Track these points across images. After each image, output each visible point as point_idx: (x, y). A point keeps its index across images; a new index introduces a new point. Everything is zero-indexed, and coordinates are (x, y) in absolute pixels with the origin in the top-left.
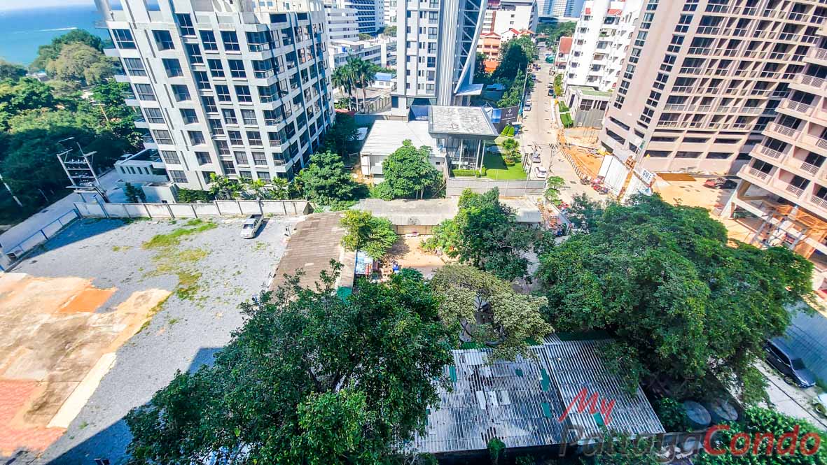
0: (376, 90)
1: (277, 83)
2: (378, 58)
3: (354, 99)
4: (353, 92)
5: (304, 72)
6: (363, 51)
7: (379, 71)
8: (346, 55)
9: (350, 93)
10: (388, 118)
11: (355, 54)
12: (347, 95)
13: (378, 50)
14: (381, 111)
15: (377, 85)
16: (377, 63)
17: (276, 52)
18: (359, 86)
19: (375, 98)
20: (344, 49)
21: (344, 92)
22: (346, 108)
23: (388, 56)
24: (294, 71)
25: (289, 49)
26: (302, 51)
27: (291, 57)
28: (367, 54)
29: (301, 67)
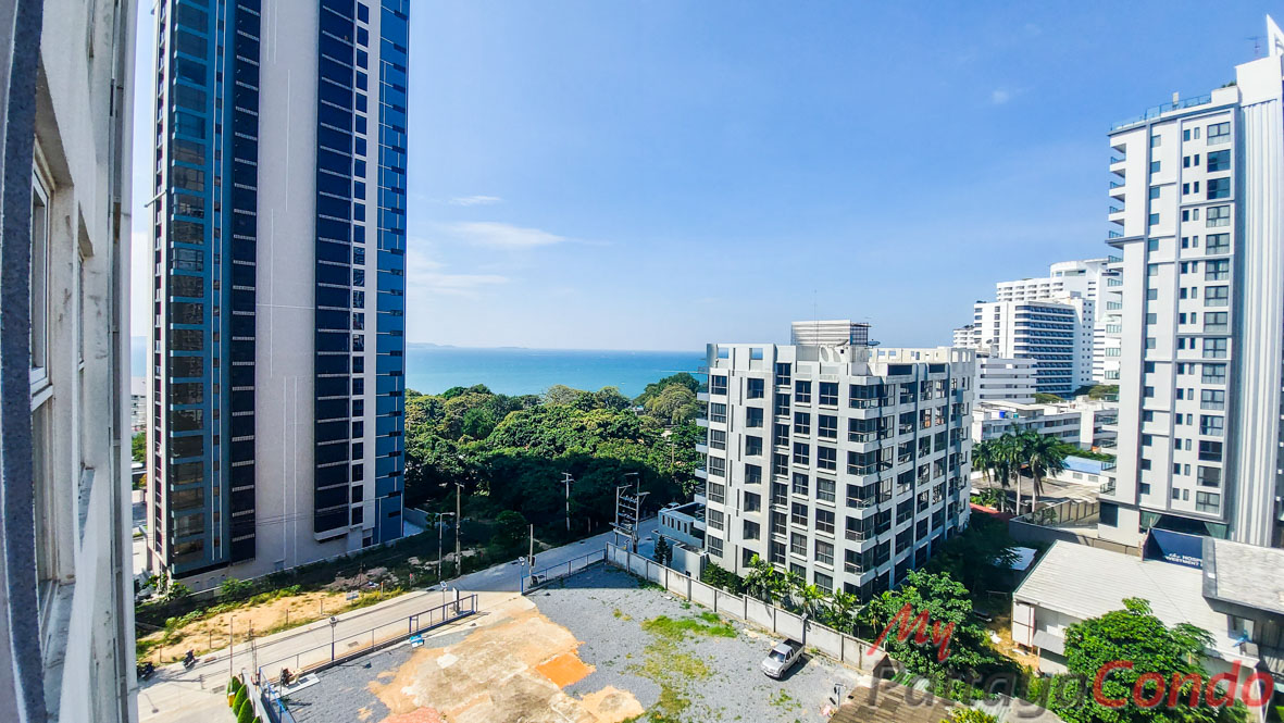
0: (1065, 485)
1: (879, 452)
2: (1076, 433)
3: (1013, 494)
4: (1011, 481)
5: (925, 441)
6: (1041, 419)
7: (1074, 454)
8: (1007, 422)
9: (1005, 482)
10: (1087, 541)
11: (1024, 422)
12: (998, 485)
13: (1077, 420)
14: (1073, 525)
15: (1065, 476)
16: (1068, 440)
17: (887, 411)
18: (1026, 473)
19: (1060, 500)
20: (1003, 414)
21: (992, 478)
22: (994, 506)
23: (1096, 430)
24: (909, 437)
25: (908, 408)
26: (927, 412)
27: (907, 419)
28: (1049, 424)
29: (921, 434)
